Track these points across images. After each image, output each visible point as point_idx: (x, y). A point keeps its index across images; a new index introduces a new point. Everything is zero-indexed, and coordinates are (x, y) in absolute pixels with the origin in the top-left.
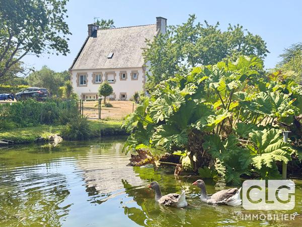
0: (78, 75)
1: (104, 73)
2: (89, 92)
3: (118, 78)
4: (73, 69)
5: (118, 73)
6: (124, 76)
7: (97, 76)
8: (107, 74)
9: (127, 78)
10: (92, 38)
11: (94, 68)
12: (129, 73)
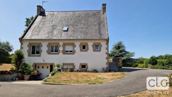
0: (30, 45)
1: (61, 43)
2: (43, 62)
3: (77, 49)
4: (24, 39)
5: (77, 44)
6: (84, 47)
7: (52, 47)
8: (65, 45)
9: (88, 49)
10: (41, 17)
11: (49, 38)
12: (90, 44)
